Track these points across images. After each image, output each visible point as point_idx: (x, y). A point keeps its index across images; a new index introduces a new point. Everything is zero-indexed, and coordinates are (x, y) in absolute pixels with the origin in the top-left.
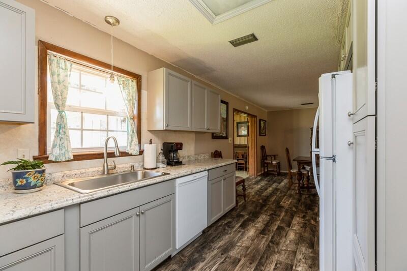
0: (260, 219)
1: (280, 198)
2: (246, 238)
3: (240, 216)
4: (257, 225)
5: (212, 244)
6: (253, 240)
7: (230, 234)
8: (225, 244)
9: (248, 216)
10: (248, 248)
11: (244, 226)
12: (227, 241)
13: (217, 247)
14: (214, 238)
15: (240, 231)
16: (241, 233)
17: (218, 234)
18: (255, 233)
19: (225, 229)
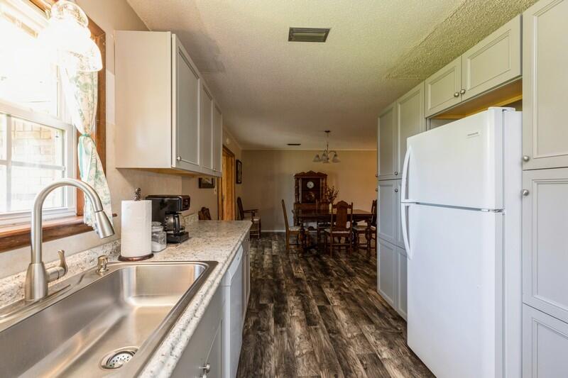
0: (291, 305)
1: (286, 266)
2: (298, 339)
3: (263, 308)
4: (295, 314)
5: (262, 371)
6: (309, 339)
7: (272, 341)
8: (280, 362)
9: (273, 305)
10: (312, 353)
11: (279, 321)
12: (277, 355)
13: (273, 372)
14: (255, 358)
15: (281, 332)
16: (285, 334)
17: (256, 349)
18: (302, 326)
19: (259, 337)
